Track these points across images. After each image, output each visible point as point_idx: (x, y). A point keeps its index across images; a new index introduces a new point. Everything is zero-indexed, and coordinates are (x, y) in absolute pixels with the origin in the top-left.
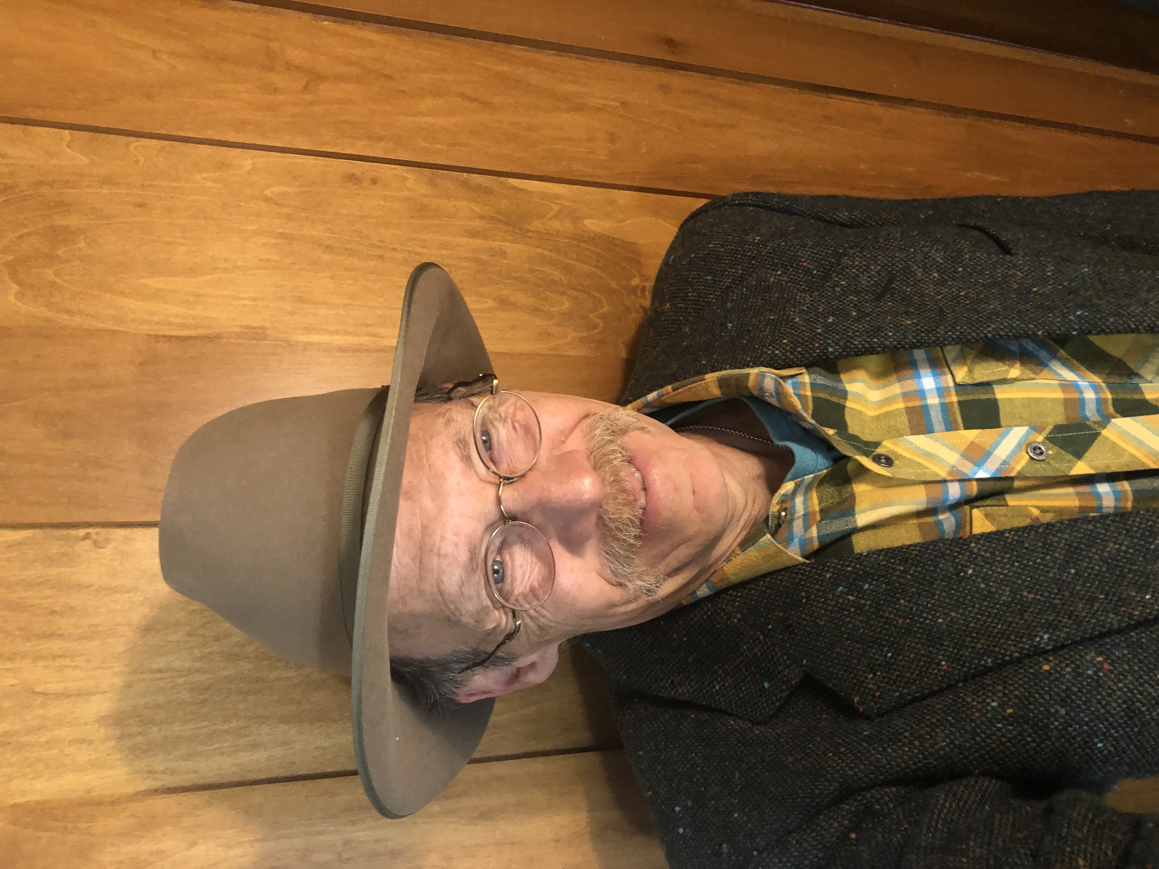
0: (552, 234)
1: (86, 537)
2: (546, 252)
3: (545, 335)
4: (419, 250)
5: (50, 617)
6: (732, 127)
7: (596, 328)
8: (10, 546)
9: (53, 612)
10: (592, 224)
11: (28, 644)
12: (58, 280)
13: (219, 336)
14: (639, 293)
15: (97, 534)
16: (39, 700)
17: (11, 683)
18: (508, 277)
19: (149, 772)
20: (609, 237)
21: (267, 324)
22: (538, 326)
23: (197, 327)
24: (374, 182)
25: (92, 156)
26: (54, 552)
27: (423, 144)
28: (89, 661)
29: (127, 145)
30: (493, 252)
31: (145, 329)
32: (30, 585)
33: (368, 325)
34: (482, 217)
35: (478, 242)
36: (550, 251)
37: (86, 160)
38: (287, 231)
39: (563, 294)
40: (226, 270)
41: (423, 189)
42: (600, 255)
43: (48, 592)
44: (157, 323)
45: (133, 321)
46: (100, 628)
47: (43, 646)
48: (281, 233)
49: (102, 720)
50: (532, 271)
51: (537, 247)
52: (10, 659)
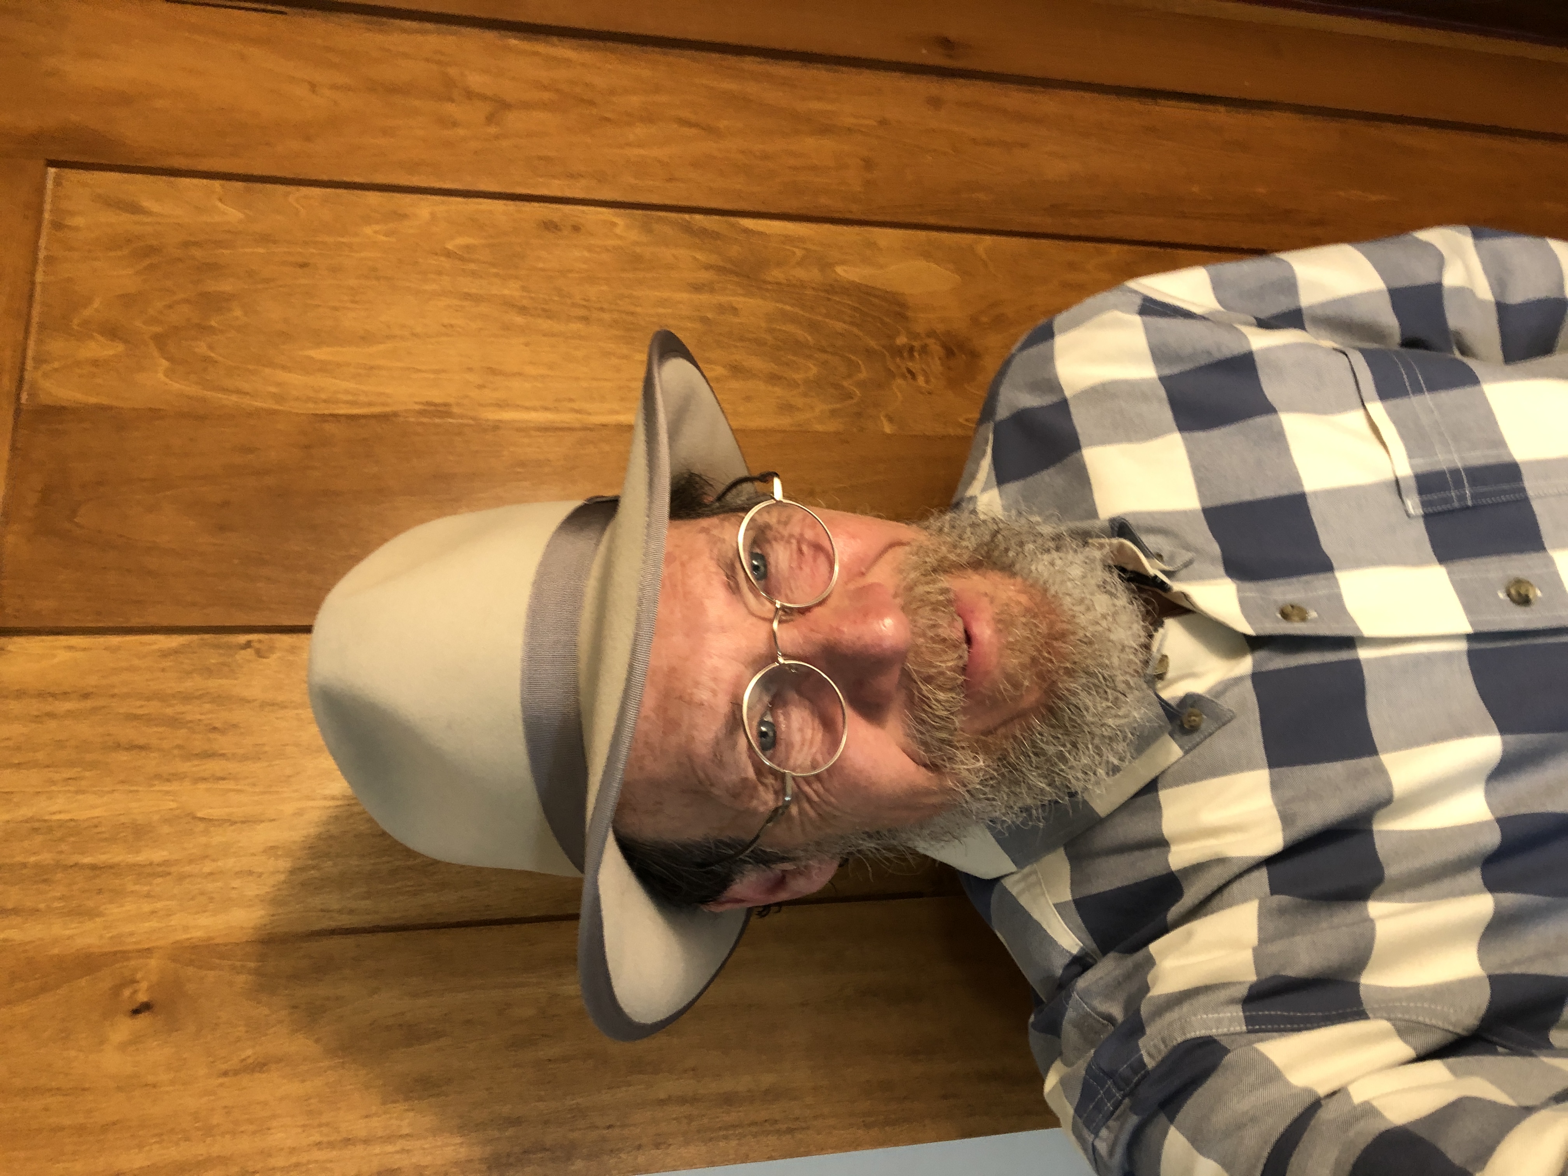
0: (794, 286)
1: (248, 645)
2: (788, 308)
3: (787, 408)
4: (632, 308)
5: (212, 736)
6: (1024, 146)
7: (850, 396)
8: (165, 654)
9: (215, 728)
10: (845, 271)
11: (189, 764)
12: (213, 355)
13: (395, 414)
14: (905, 354)
15: (260, 641)
16: (201, 826)
17: (170, 807)
18: (742, 339)
19: (322, 910)
20: (867, 286)
21: (451, 400)
22: (778, 397)
23: (370, 404)
24: (576, 228)
25: (247, 211)
26: (213, 661)
27: (633, 181)
28: (254, 785)
29: (287, 195)
30: (722, 309)
31: (311, 408)
32: (187, 698)
33: (571, 400)
34: (708, 267)
35: (704, 298)
36: (793, 305)
37: (240, 216)
38: (474, 291)
39: (810, 357)
40: (402, 338)
41: (634, 235)
42: (855, 309)
43: (208, 706)
44: (325, 401)
45: (297, 399)
46: (266, 748)
47: (204, 767)
48: (466, 293)
49: (271, 850)
50: (771, 331)
51: (777, 302)
52: (168, 780)
